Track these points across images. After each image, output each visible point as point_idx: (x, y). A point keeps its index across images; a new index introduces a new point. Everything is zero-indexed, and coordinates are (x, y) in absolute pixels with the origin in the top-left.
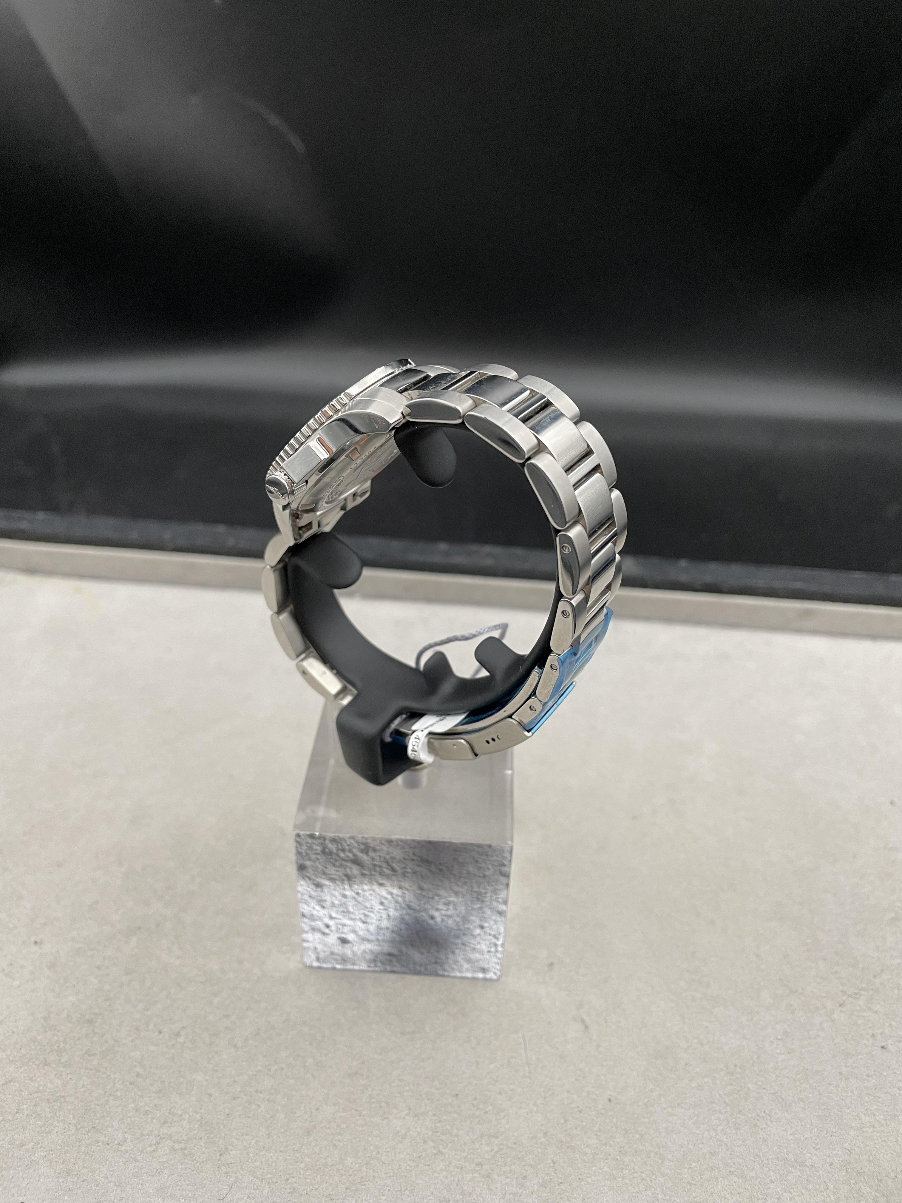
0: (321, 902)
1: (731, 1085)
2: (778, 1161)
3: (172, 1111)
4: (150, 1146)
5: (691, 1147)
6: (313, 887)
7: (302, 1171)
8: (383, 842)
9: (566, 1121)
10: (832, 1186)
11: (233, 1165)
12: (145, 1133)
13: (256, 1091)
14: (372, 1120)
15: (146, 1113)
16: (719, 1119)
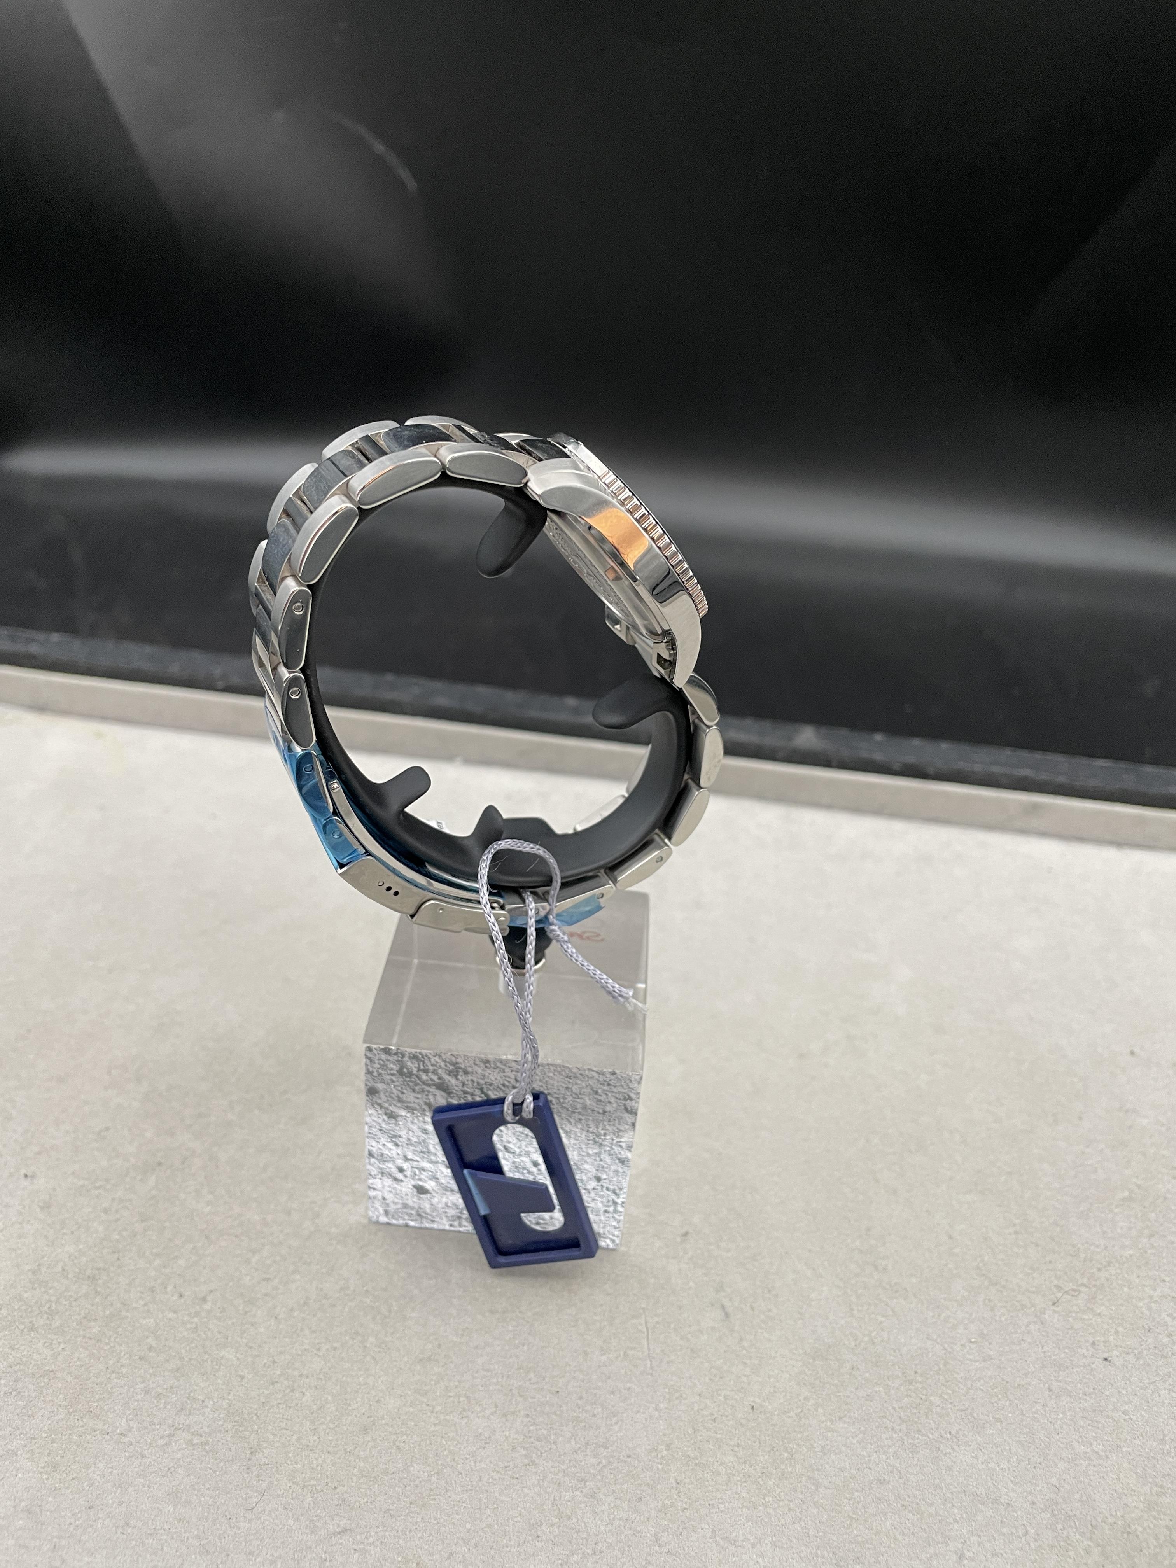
0: (394, 1138)
1: (908, 1396)
2: (965, 1495)
3: (192, 1394)
4: (161, 1438)
5: (854, 1472)
6: (385, 1117)
7: (355, 1479)
8: (478, 1062)
9: (695, 1431)
10: (1033, 1531)
11: (267, 1466)
12: (156, 1421)
13: (301, 1375)
14: (448, 1417)
15: (159, 1396)
16: (891, 1438)
